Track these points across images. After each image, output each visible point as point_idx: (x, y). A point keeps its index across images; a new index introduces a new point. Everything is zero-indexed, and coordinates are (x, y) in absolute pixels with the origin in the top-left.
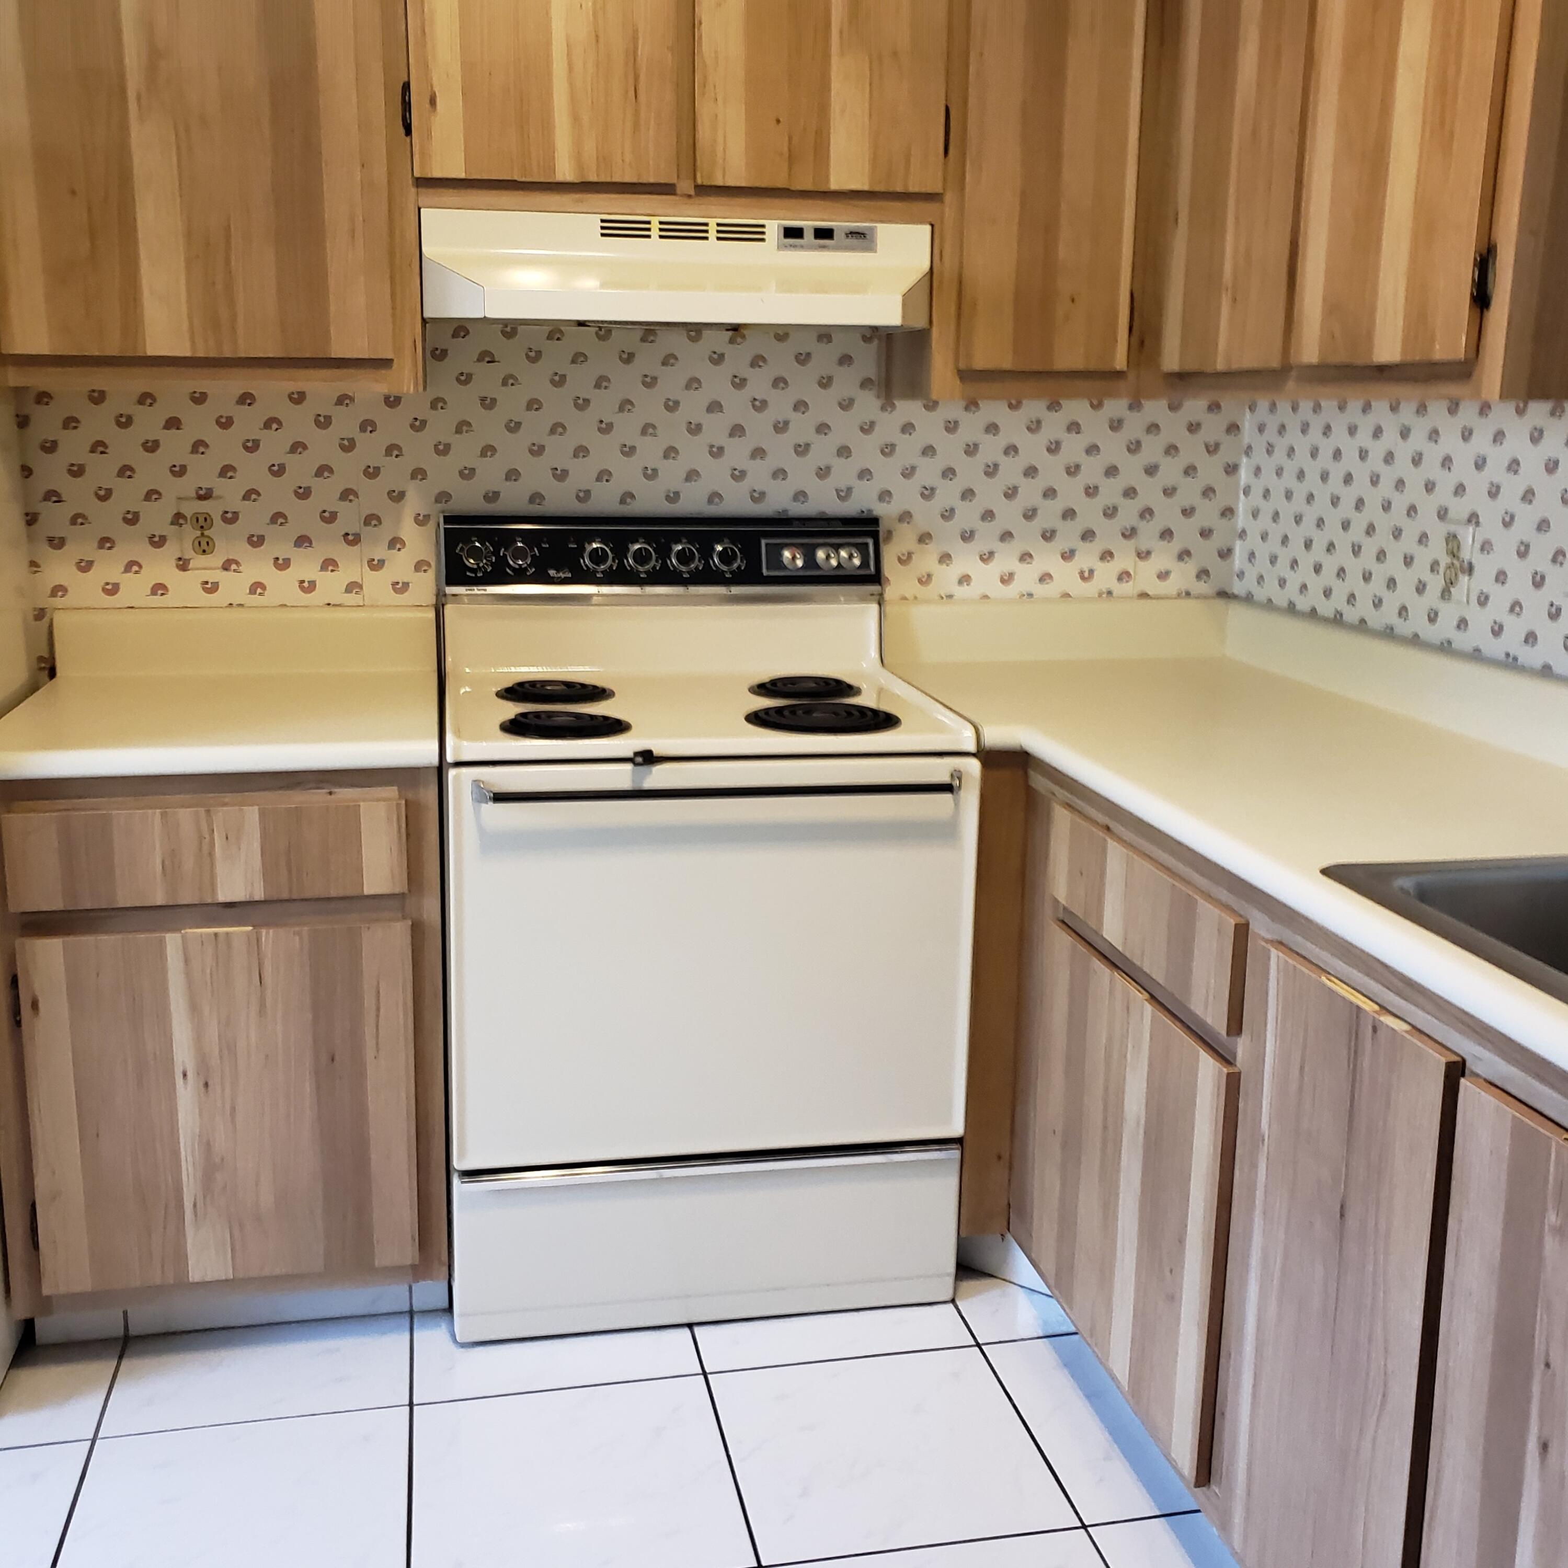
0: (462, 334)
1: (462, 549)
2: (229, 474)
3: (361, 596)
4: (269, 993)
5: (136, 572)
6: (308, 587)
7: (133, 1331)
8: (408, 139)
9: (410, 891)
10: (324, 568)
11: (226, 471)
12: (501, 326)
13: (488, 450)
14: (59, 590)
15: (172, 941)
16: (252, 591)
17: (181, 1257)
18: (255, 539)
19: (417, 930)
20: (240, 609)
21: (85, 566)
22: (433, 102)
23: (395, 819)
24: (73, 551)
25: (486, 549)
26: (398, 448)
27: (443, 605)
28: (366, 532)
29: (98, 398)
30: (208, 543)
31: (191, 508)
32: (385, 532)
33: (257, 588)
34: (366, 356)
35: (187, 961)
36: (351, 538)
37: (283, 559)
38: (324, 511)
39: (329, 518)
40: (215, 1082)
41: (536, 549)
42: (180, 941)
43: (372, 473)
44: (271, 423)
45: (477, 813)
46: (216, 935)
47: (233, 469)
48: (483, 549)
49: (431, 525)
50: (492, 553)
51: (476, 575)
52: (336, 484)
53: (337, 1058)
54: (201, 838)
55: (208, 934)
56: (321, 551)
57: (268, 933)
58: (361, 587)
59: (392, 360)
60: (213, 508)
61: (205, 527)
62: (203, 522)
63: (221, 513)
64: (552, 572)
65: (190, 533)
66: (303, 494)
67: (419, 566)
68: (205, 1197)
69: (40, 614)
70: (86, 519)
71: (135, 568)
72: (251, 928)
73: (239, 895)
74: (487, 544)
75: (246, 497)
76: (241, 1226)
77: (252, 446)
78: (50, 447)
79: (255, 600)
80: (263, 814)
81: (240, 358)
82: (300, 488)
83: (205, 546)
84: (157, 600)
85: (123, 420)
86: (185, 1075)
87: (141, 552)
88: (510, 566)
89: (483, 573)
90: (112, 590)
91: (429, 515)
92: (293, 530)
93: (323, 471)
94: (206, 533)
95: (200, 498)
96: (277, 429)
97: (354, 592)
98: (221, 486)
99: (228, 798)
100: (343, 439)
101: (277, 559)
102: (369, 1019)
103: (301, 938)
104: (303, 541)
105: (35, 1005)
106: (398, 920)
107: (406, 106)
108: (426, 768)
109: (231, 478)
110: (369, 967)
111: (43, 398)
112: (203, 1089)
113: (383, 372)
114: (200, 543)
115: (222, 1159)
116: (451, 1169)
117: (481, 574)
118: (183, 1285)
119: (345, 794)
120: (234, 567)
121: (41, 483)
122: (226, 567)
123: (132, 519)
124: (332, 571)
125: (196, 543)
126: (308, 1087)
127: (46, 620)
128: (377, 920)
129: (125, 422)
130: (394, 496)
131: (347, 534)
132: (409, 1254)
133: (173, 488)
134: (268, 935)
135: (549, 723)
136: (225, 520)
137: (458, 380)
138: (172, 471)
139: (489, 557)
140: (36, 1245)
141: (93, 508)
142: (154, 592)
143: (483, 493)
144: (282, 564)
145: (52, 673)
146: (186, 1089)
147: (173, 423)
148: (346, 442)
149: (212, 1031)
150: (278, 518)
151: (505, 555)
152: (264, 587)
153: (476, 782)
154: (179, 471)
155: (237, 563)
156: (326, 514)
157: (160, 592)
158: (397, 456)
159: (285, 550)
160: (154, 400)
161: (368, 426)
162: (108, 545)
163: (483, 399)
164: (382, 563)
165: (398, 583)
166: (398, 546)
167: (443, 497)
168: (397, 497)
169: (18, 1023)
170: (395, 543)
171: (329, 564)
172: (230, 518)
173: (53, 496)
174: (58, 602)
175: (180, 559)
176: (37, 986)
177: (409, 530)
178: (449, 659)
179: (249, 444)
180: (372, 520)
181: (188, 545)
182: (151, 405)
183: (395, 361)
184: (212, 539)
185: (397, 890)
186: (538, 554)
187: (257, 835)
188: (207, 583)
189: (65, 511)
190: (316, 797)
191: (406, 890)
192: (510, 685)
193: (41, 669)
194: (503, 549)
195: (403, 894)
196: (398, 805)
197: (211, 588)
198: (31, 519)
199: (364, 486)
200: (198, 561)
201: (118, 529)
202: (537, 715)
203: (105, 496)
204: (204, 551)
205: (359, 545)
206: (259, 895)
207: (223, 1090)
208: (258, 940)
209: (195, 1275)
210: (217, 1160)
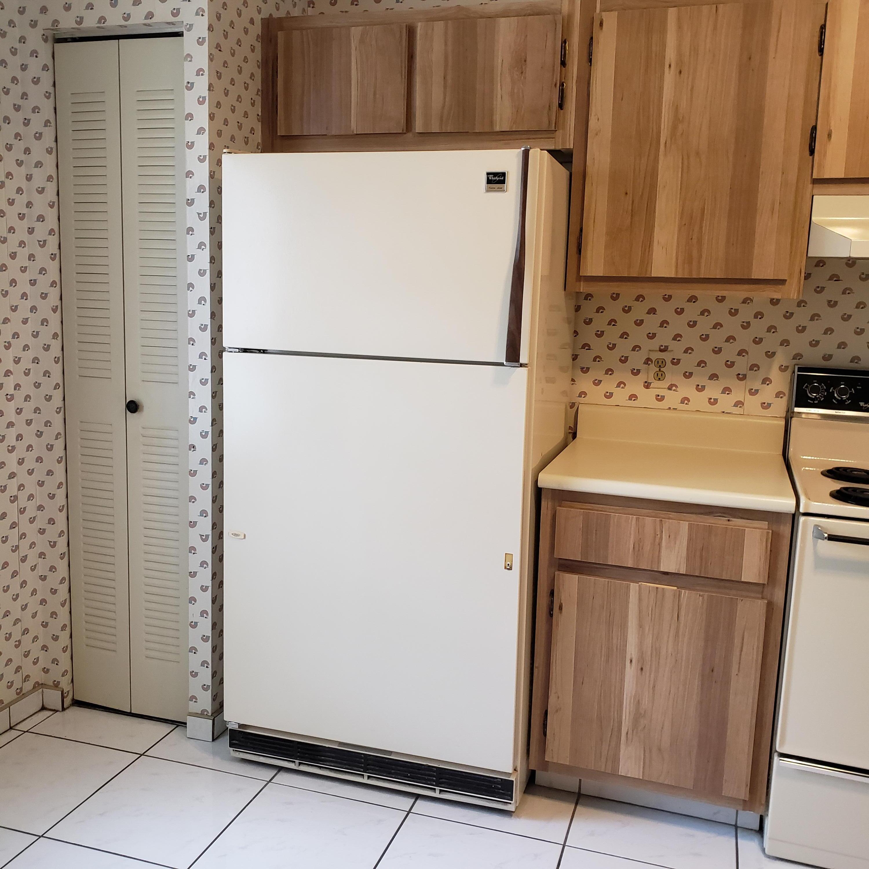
0: (821, 265)
1: (807, 387)
2: (678, 339)
3: (743, 409)
4: (682, 625)
5: (622, 388)
6: (713, 402)
7: (583, 792)
8: (811, 157)
9: (768, 583)
10: (723, 392)
11: (677, 337)
12: (847, 260)
13: (829, 331)
14: (583, 394)
15: (634, 587)
16: (682, 402)
17: (616, 760)
18: (687, 374)
19: (770, 606)
20: (674, 411)
21: (597, 383)
22: (829, 136)
23: (765, 540)
24: (592, 375)
25: (821, 387)
26: (775, 328)
27: (791, 418)
28: (750, 374)
29: (615, 297)
30: (662, 374)
31: (654, 356)
32: (761, 374)
33: (685, 400)
34: (771, 278)
35: (640, 600)
36: (741, 376)
37: (701, 386)
38: (728, 361)
39: (730, 365)
40: (647, 668)
41: (853, 389)
42: (638, 588)
43: (758, 341)
44: (705, 312)
45: (815, 545)
46: (657, 588)
47: (681, 336)
48: (820, 387)
49: (789, 372)
50: (825, 390)
51: (814, 402)
52: (736, 347)
53: (715, 670)
54: (656, 535)
55: (653, 587)
56: (723, 383)
57: (685, 593)
58: (743, 404)
59: (786, 280)
60: (667, 357)
61: (661, 367)
62: (661, 364)
63: (671, 359)
64: (862, 404)
65: (653, 369)
66: (717, 351)
67: (779, 395)
68: (633, 731)
69: (572, 405)
70: (601, 359)
71: (622, 385)
72: (676, 588)
73: (672, 569)
74: (823, 384)
75: (686, 352)
76: (650, 751)
77: (692, 324)
78: (588, 322)
79: (683, 407)
80: (690, 527)
81: (700, 278)
82: (716, 348)
83: (660, 376)
84: (632, 403)
85: (627, 309)
86: (631, 661)
87: (627, 377)
88: (835, 398)
89: (818, 401)
90: (609, 396)
91: (788, 366)
92: (709, 370)
93: (730, 339)
94: (662, 369)
95: (661, 351)
96: (707, 316)
97: (739, 406)
98: (672, 345)
99: (673, 515)
100: (744, 322)
101: (698, 385)
102: (736, 652)
103: (703, 598)
104: (714, 377)
105: (561, 608)
106: (758, 598)
107: (813, 139)
108: (786, 514)
109: (679, 340)
110: (740, 623)
111: (588, 296)
112: (639, 671)
113: (780, 286)
114: (657, 374)
115: (645, 712)
116: (773, 750)
117: (817, 402)
118: (614, 775)
119: (737, 522)
120: (674, 388)
121: (582, 340)
122: (670, 388)
123: (624, 360)
124: (728, 394)
125: (656, 374)
126: (697, 683)
127: (575, 408)
128: (747, 597)
129: (627, 310)
130: (769, 355)
131: (739, 374)
132: (743, 793)
133: (647, 345)
134: (685, 594)
135: (861, 496)
136: (673, 363)
137: (815, 290)
138: (648, 336)
139: (823, 392)
140: (545, 734)
141: (605, 353)
142: (630, 399)
143: (822, 355)
144: (700, 389)
145: (574, 436)
146: (631, 668)
147: (652, 311)
148: (745, 324)
149: (648, 641)
150: (701, 363)
151: (833, 392)
152: (689, 400)
153: (816, 526)
154: (652, 336)
155: (676, 387)
156: (729, 363)
157: (633, 399)
158: (773, 332)
159: (704, 381)
160: (644, 299)
161: (759, 315)
162: (610, 373)
163: (829, 302)
164: (757, 391)
165: (764, 403)
166: (768, 382)
167: (798, 356)
168: (770, 355)
169: (551, 615)
170: (766, 381)
171: (727, 390)
172: (676, 362)
173: (586, 346)
174: (582, 400)
175: (646, 382)
176: (563, 598)
177: (775, 374)
178: (791, 449)
179: (691, 323)
180: (754, 367)
181: (651, 375)
182: (642, 301)
183: (787, 281)
184: (665, 373)
185: (761, 582)
186: (854, 392)
187: (686, 538)
188: (659, 396)
189: (592, 354)
190: (721, 522)
191: (766, 583)
192: (831, 468)
193: (570, 433)
194: (832, 388)
195: (764, 584)
196: (768, 533)
197: (660, 398)
198: (575, 357)
199: (752, 348)
200: (655, 384)
201: (615, 364)
202: (854, 489)
203: (612, 347)
204: (659, 379)
205: (745, 381)
206: (683, 571)
207: (650, 674)
208: (680, 595)
209: (622, 772)
210: (643, 712)
